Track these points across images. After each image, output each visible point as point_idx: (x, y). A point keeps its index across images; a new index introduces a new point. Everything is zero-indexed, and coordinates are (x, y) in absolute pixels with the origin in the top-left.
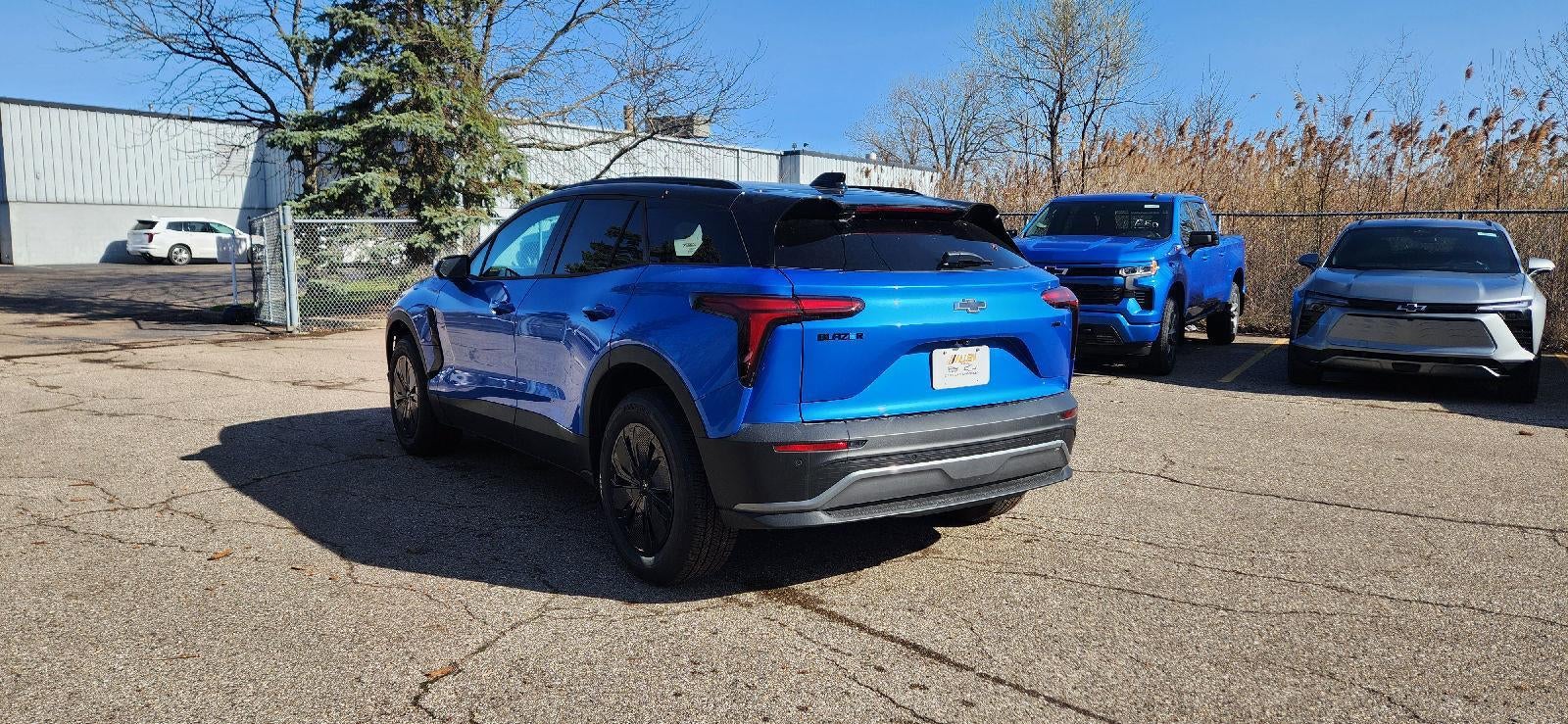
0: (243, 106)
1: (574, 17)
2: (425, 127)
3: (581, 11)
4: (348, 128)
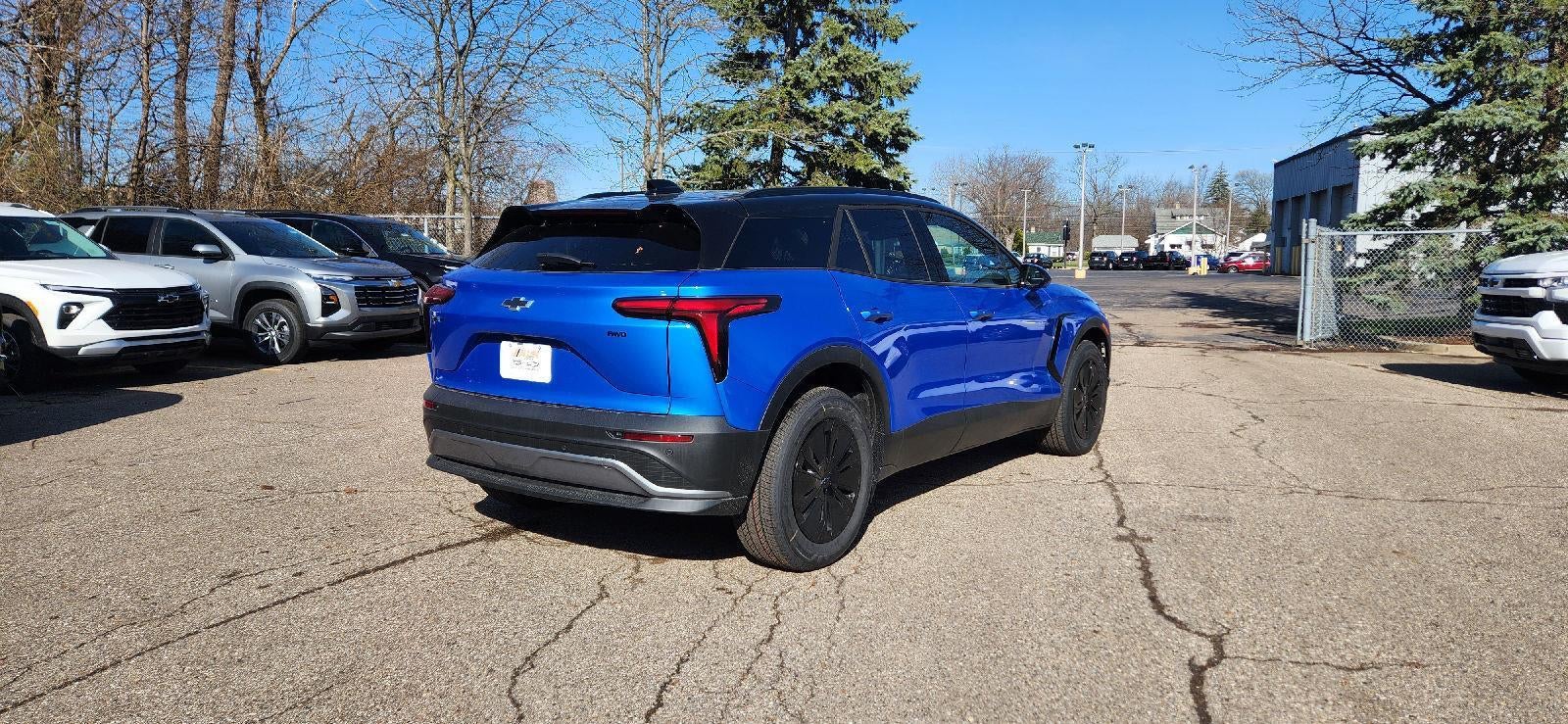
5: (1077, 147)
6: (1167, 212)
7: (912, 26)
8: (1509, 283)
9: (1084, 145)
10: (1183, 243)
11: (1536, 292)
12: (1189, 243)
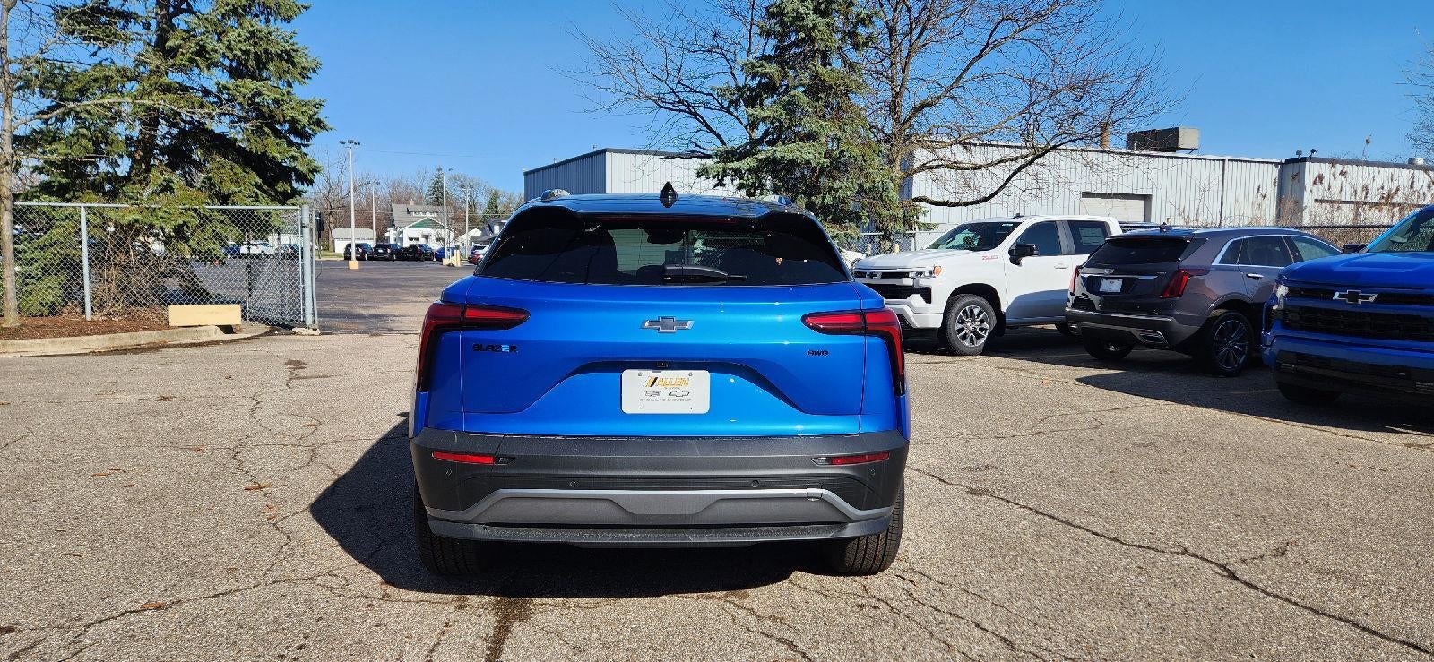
0: (697, 146)
1: (988, 44)
2: (804, 156)
3: (996, 36)
4: (750, 159)
5: (343, 143)
6: (403, 208)
7: (306, 8)
8: (885, 275)
9: (351, 142)
10: (420, 236)
11: (907, 282)
12: (426, 237)
